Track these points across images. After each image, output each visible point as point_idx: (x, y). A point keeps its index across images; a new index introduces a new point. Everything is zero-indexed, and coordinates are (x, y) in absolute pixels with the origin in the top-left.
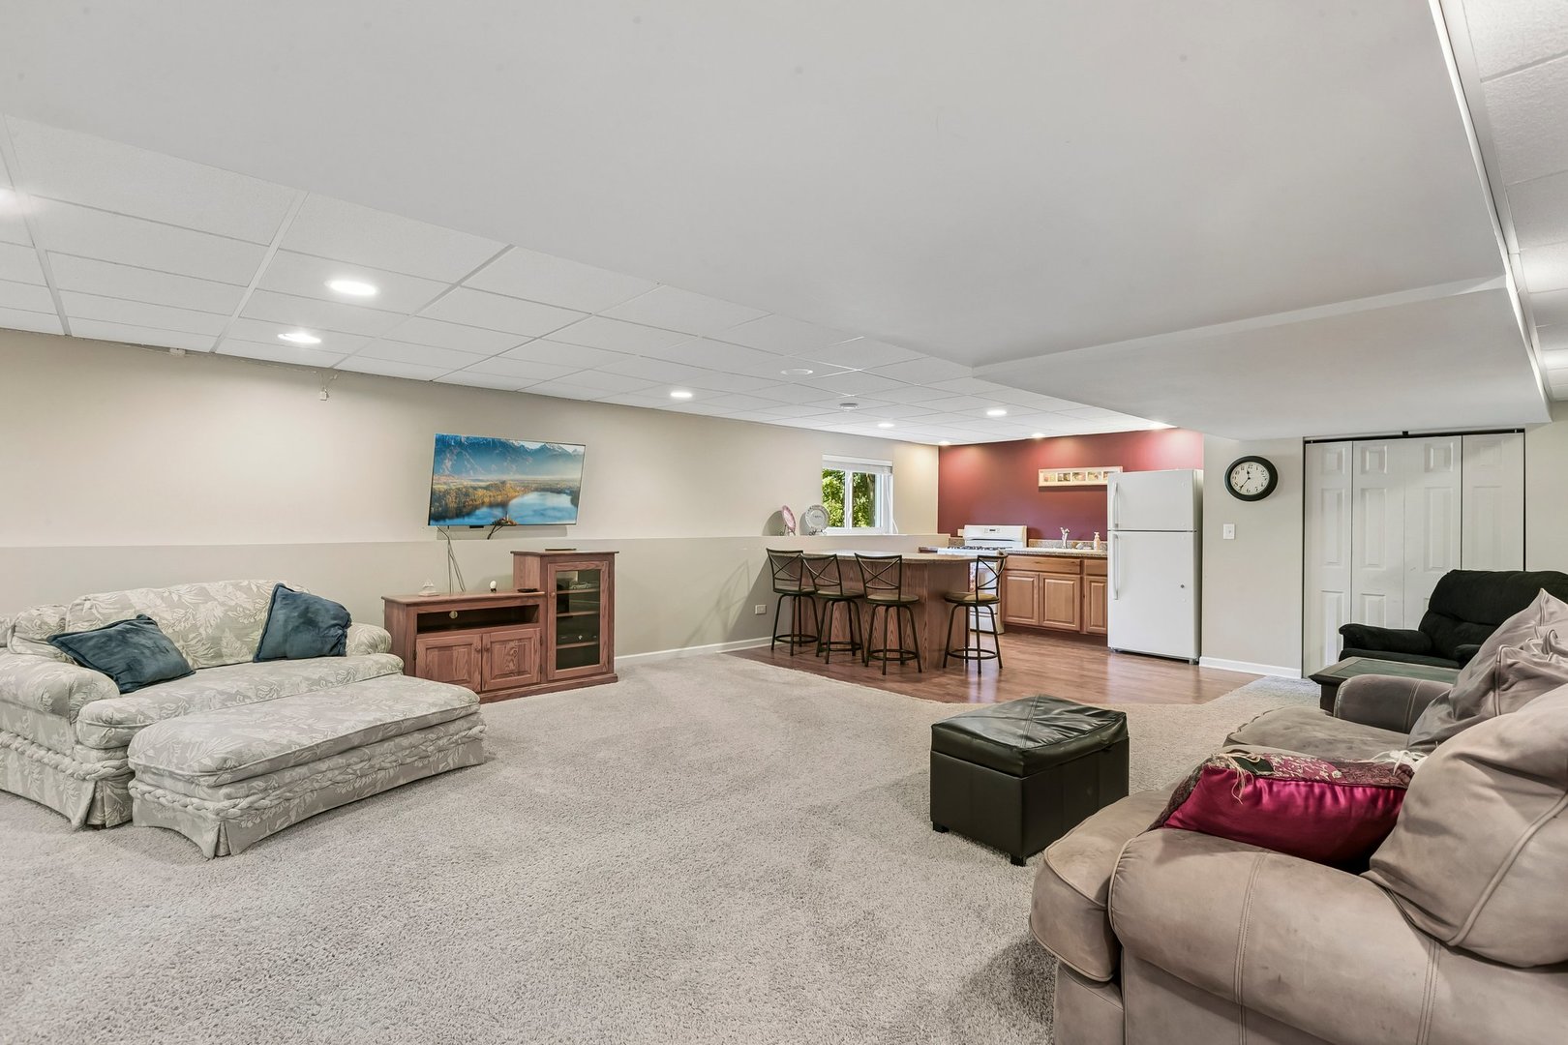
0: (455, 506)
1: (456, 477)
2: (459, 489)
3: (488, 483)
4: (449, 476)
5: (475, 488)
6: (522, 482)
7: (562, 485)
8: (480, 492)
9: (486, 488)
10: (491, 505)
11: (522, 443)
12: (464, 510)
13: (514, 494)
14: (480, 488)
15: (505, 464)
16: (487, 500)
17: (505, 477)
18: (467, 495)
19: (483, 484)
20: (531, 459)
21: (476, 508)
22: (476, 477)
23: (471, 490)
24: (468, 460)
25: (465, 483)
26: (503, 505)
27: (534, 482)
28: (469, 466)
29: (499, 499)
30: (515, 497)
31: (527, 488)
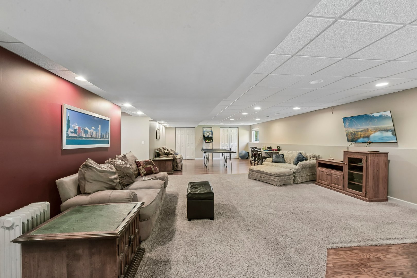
0: (351, 138)
1: (351, 128)
2: (352, 132)
3: (362, 130)
4: (348, 128)
5: (357, 132)
6: (374, 128)
7: (388, 129)
8: (359, 133)
9: (362, 131)
10: (364, 137)
11: (373, 114)
12: (354, 140)
13: (371, 133)
14: (359, 131)
15: (368, 122)
16: (362, 136)
17: (368, 127)
18: (355, 134)
19: (360, 130)
20: (376, 120)
21: (358, 138)
22: (358, 128)
23: (356, 133)
24: (355, 123)
25: (354, 130)
26: (368, 137)
27: (378, 128)
28: (355, 124)
29: (366, 135)
30: (372, 134)
31: (376, 130)
